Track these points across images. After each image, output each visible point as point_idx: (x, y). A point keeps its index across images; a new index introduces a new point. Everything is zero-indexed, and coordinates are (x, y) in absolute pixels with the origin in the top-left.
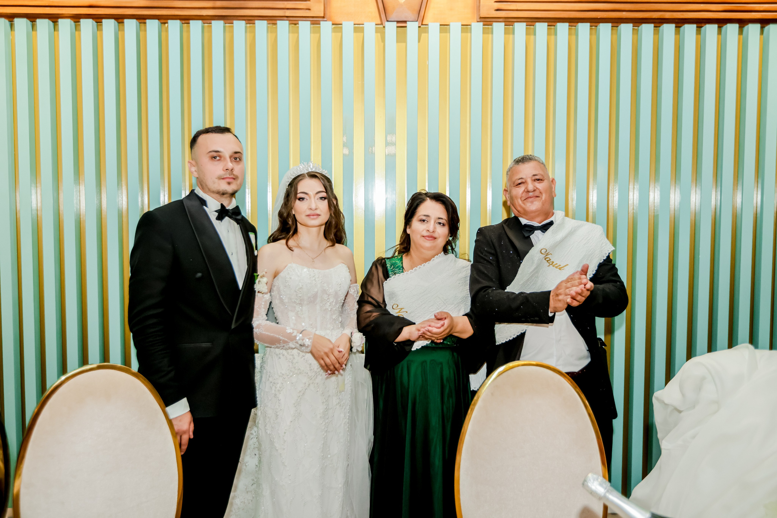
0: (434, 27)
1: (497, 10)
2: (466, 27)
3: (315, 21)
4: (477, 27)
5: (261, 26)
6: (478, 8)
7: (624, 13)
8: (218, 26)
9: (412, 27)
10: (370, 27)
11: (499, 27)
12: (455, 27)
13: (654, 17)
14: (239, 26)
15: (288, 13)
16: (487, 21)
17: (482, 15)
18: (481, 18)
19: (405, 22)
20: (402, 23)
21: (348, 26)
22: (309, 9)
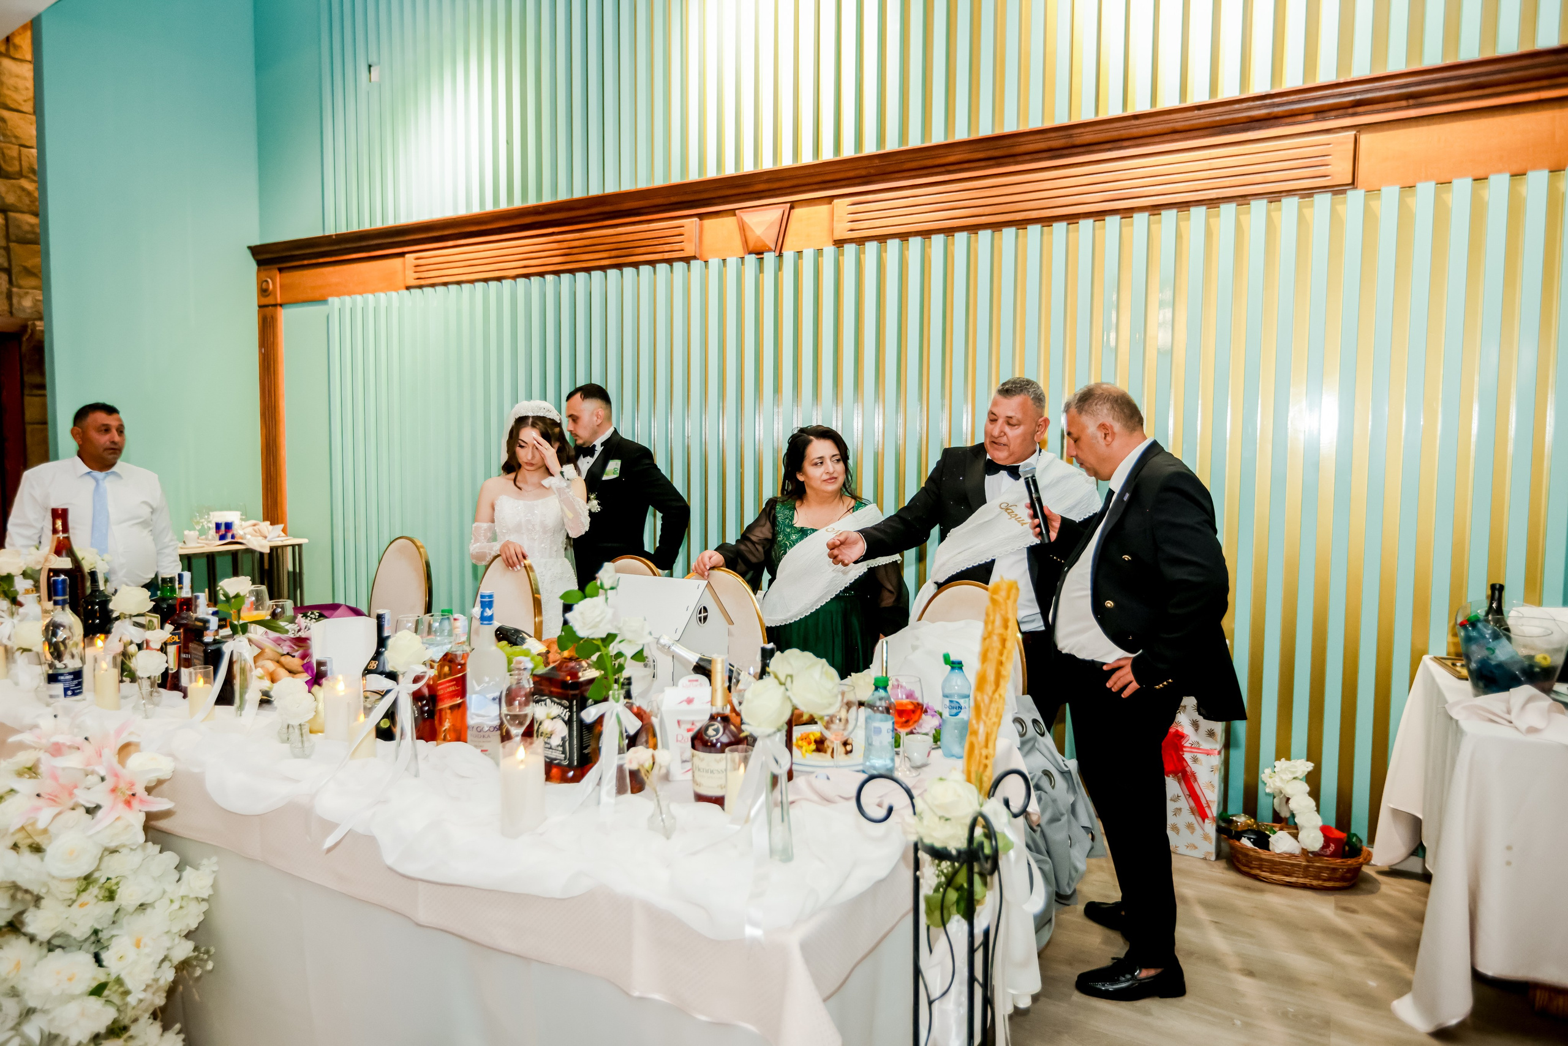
0: (789, 255)
1: (852, 230)
2: (819, 252)
3: (687, 260)
4: (829, 250)
5: (645, 270)
6: (832, 231)
7: (983, 218)
8: (613, 273)
9: (769, 258)
10: (732, 261)
11: (850, 249)
12: (808, 254)
13: (1018, 219)
14: (629, 271)
15: (667, 256)
16: (839, 243)
17: (838, 237)
18: (835, 241)
19: (762, 253)
20: (759, 253)
21: (714, 262)
22: (683, 250)
